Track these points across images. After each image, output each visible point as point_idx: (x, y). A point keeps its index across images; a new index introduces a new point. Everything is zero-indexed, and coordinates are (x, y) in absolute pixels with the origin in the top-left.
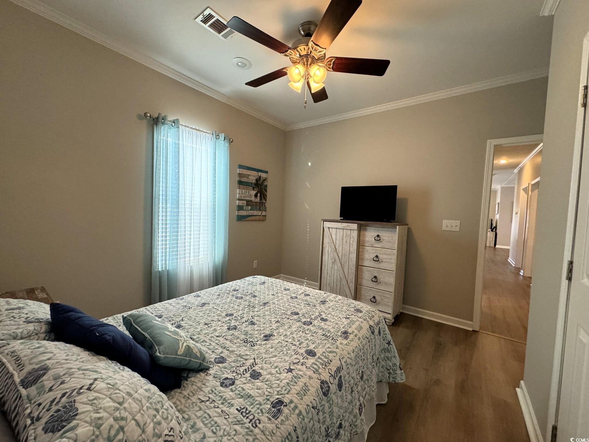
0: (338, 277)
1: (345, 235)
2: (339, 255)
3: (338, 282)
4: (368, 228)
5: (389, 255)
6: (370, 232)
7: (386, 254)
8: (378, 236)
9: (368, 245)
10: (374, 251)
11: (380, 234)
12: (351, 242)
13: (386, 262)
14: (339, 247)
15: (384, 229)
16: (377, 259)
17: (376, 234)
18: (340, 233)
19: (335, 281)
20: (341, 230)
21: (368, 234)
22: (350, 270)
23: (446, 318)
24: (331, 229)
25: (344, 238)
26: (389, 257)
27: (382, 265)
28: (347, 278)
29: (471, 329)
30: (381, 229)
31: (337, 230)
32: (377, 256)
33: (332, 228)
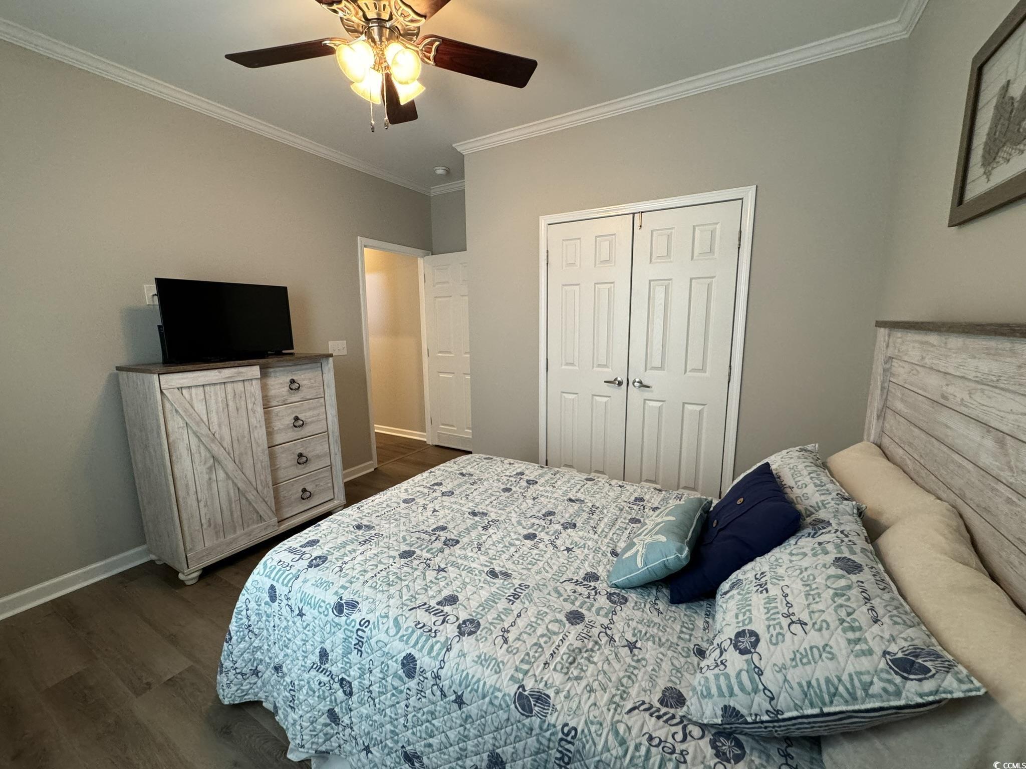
0: (232, 491)
1: (230, 397)
2: (225, 445)
3: (234, 505)
4: (271, 370)
5: (314, 408)
6: (275, 377)
7: (310, 409)
8: (293, 381)
9: (277, 404)
10: (289, 411)
11: (295, 378)
12: (250, 407)
13: (312, 422)
14: (220, 426)
15: (299, 367)
16: (298, 423)
17: (288, 379)
18: (216, 394)
19: (224, 507)
20: (218, 387)
21: (272, 383)
22: (259, 466)
23: (364, 467)
24: (184, 391)
25: (231, 403)
26: (316, 412)
27: (307, 430)
28: (254, 484)
29: (372, 469)
30: (294, 368)
31: (207, 388)
32: (297, 419)
33: (189, 387)
